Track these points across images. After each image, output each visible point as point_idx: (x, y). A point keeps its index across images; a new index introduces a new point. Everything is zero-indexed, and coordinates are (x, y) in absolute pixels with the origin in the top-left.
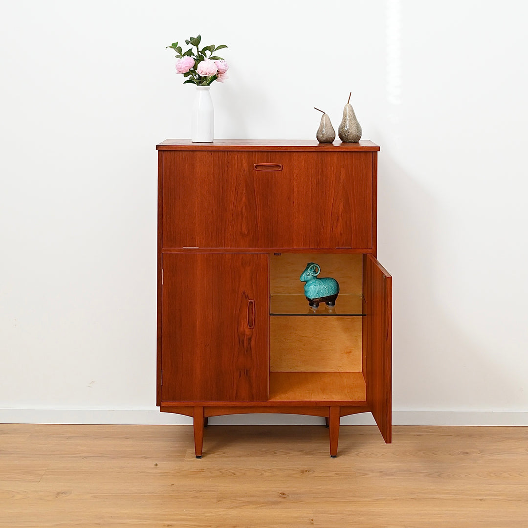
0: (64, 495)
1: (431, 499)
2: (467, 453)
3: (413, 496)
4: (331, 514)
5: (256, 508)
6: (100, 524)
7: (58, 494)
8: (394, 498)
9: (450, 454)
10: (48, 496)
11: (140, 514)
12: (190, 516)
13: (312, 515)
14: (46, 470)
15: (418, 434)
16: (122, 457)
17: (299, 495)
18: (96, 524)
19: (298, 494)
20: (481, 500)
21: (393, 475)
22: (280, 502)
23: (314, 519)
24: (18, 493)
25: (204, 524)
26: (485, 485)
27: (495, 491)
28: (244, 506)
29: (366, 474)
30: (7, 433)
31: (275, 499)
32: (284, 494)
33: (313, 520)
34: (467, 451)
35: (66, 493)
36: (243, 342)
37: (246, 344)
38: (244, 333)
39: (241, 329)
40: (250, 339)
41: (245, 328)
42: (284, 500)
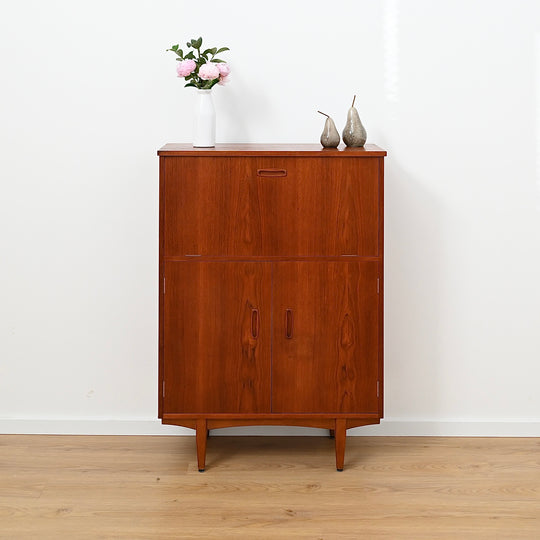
0: (64, 512)
2: (477, 466)
3: (424, 514)
4: (341, 533)
7: (59, 511)
8: (405, 515)
10: (48, 514)
13: (321, 534)
14: (46, 484)
15: (424, 445)
17: (307, 513)
19: (305, 512)
24: (18, 510)
26: (497, 502)
27: (509, 509)
28: (250, 524)
31: (282, 517)
32: (290, 511)
34: (477, 464)
35: (66, 510)
36: (247, 352)
37: (249, 355)
38: (248, 344)
39: (245, 339)
40: (254, 350)
41: (248, 338)
42: (290, 518)
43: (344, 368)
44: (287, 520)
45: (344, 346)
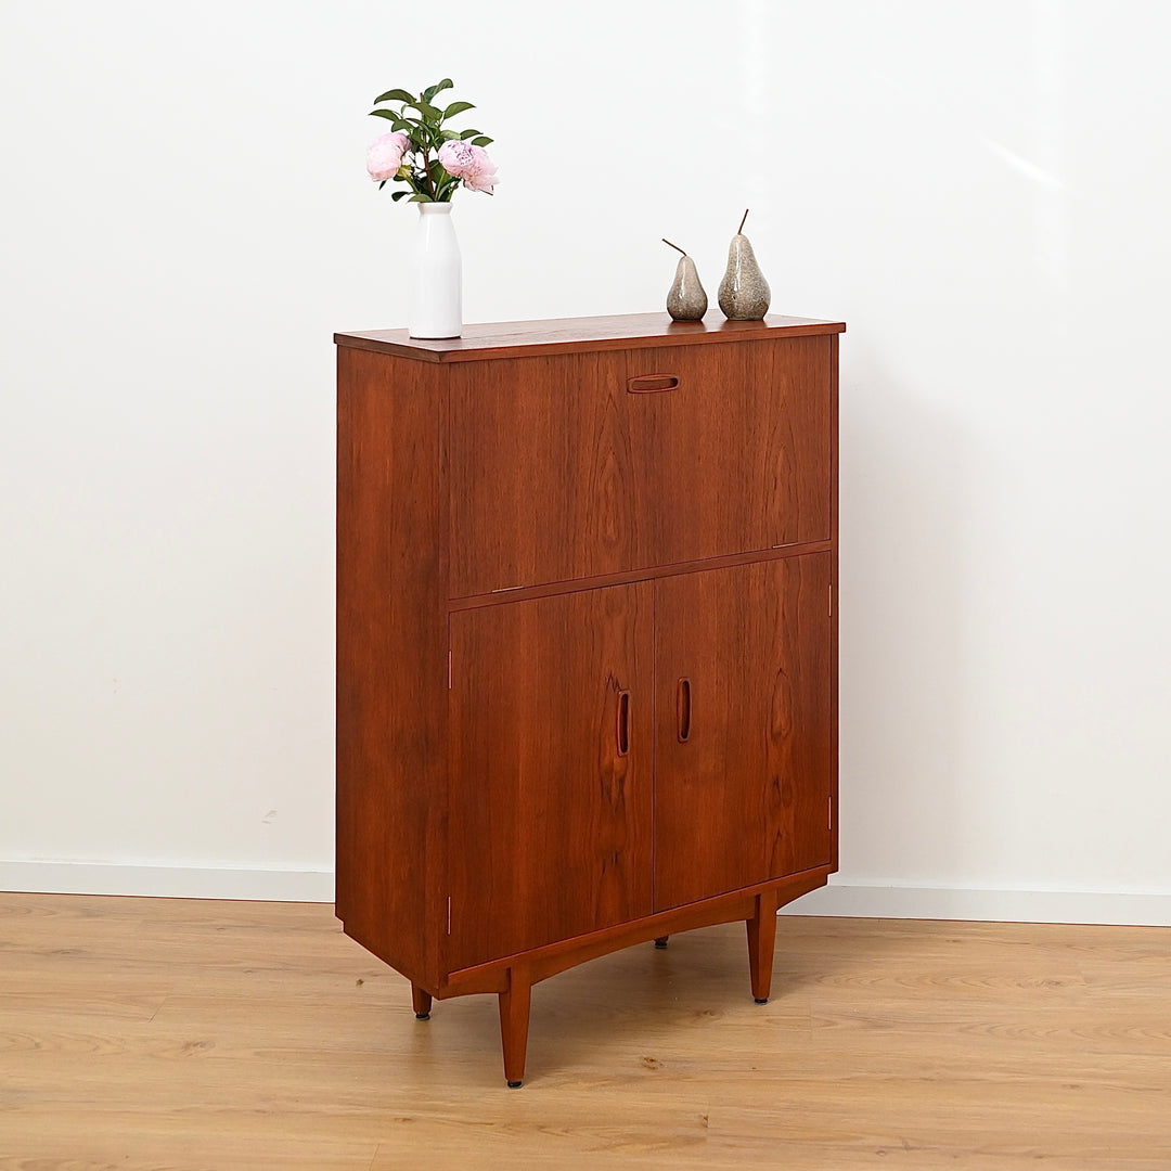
0: (199, 1048)
1: (964, 1080)
2: (1058, 983)
3: (927, 1075)
4: (747, 1107)
5: (590, 1089)
6: (264, 1112)
7: (187, 1046)
8: (886, 1076)
9: (1019, 985)
10: (165, 1051)
11: (350, 1094)
12: (452, 1102)
13: (706, 1108)
14: (168, 995)
15: (954, 938)
16: (326, 972)
17: (684, 1065)
18: (257, 1111)
19: (681, 1062)
20: (1073, 1087)
21: (890, 1027)
22: (643, 1078)
23: (710, 1115)
24: (108, 1042)
25: (478, 1120)
26: (1086, 1054)
27: (1106, 1069)
28: (565, 1083)
29: (834, 1023)
30: (98, 916)
31: (632, 1072)
32: (652, 1061)
33: (706, 1118)
34: (1058, 978)
35: (203, 1045)
36: (609, 793)
37: (614, 794)
38: (610, 770)
39: (606, 761)
40: (622, 781)
41: (613, 757)
42: (651, 1073)
43: (776, 783)
44: (642, 1078)
45: (775, 736)
